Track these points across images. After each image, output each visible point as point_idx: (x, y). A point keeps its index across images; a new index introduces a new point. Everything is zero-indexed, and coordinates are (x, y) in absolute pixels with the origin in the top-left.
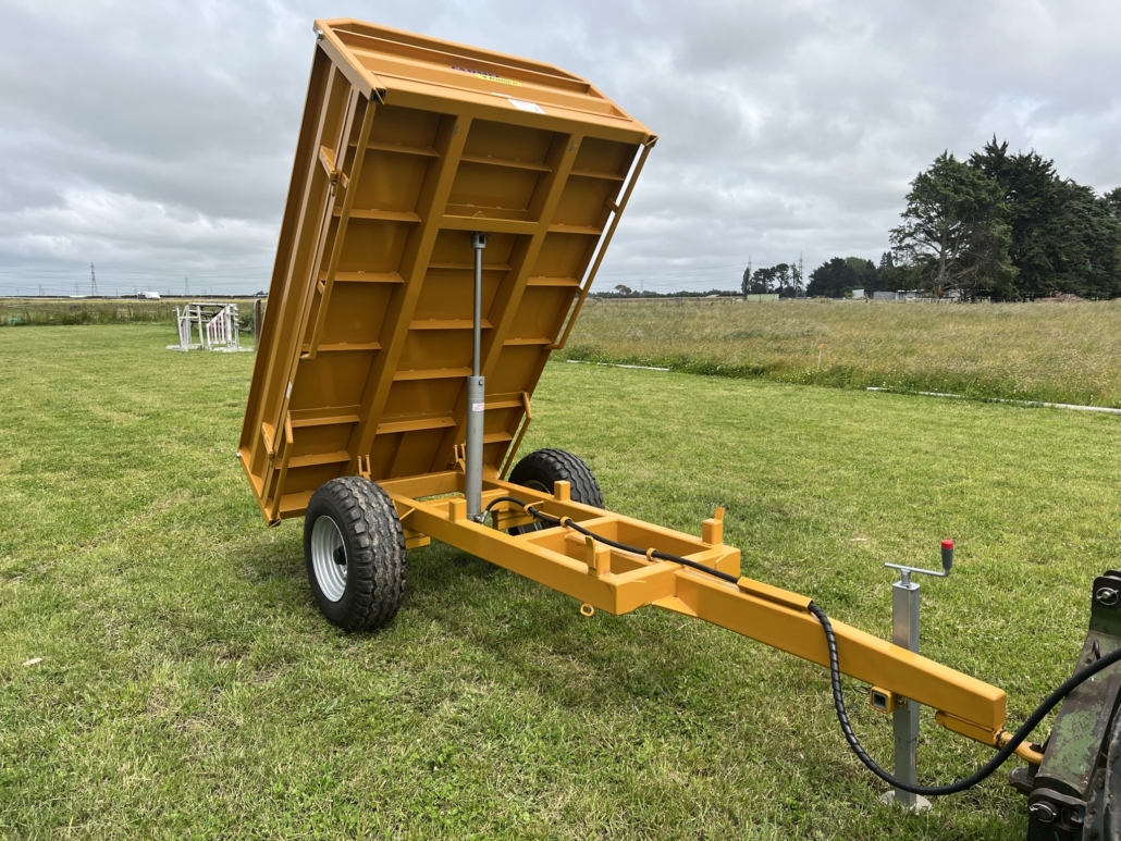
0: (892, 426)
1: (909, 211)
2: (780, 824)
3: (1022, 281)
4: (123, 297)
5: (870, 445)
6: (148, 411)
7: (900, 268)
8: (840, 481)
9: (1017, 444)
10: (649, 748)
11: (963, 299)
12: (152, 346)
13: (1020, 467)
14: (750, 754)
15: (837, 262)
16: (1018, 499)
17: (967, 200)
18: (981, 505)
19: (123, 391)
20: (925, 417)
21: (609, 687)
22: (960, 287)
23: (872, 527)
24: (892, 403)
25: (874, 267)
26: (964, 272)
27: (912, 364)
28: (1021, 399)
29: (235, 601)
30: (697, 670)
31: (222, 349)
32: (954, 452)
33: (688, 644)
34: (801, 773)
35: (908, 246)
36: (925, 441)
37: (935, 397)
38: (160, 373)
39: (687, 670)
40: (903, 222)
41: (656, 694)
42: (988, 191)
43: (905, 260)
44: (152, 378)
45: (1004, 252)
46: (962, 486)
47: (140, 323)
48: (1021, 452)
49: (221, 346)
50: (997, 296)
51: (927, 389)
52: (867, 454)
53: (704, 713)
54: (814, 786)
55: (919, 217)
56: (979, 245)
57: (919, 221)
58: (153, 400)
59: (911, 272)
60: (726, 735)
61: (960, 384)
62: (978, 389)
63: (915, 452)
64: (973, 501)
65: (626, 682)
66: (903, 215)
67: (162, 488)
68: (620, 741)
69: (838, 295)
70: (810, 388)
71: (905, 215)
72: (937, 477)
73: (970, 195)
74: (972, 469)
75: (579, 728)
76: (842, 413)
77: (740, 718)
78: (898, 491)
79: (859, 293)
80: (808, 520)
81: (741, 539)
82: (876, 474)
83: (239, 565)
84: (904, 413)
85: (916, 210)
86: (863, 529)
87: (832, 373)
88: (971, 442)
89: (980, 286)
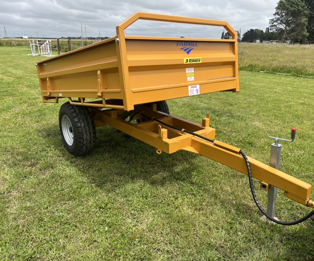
0: (268, 84)
1: (276, 13)
2: (226, 230)
3: (310, 37)
4: (16, 38)
5: (261, 91)
6: (17, 76)
7: (271, 33)
8: (250, 102)
9: (308, 90)
10: (180, 200)
11: (291, 43)
12: (22, 54)
13: (309, 98)
14: (216, 202)
15: (252, 30)
16: (308, 109)
17: (295, 10)
18: (296, 111)
19: (10, 69)
20: (278, 81)
21: (167, 177)
22: (290, 39)
23: (260, 119)
24: (268, 77)
25: (263, 32)
26: (292, 34)
27: (275, 64)
28: (309, 75)
29: (36, 145)
30: (199, 170)
31: (46, 55)
32: (287, 93)
33: (196, 160)
34: (234, 210)
35: (275, 25)
36: (278, 89)
37: (282, 75)
38: (24, 63)
39: (195, 170)
40: (274, 17)
41: (184, 179)
42: (302, 7)
43: (274, 30)
44: (21, 65)
45: (305, 28)
46: (290, 104)
47: (20, 46)
48: (309, 93)
49: (46, 54)
50: (301, 42)
51: (279, 72)
52: (260, 94)
53: (201, 186)
54: (238, 214)
55: (279, 15)
56: (297, 25)
57: (279, 17)
58: (19, 73)
59: (275, 34)
60: (208, 195)
61: (290, 70)
62: (295, 72)
63: (275, 93)
64: (294, 110)
65: (174, 174)
66: (274, 14)
67: (17, 103)
68: (170, 197)
69: (252, 42)
70: (242, 71)
71: (275, 15)
72: (282, 101)
73: (296, 8)
74: (294, 99)
75: (155, 192)
76: (252, 80)
77: (213, 188)
78: (269, 106)
79: (258, 41)
80: (239, 116)
81: (216, 123)
82: (262, 100)
83: (40, 131)
84: (271, 80)
85: (278, 12)
86: (257, 119)
87: (249, 66)
88: (293, 89)
89: (297, 39)
